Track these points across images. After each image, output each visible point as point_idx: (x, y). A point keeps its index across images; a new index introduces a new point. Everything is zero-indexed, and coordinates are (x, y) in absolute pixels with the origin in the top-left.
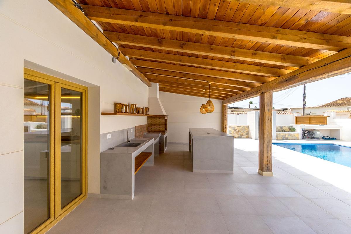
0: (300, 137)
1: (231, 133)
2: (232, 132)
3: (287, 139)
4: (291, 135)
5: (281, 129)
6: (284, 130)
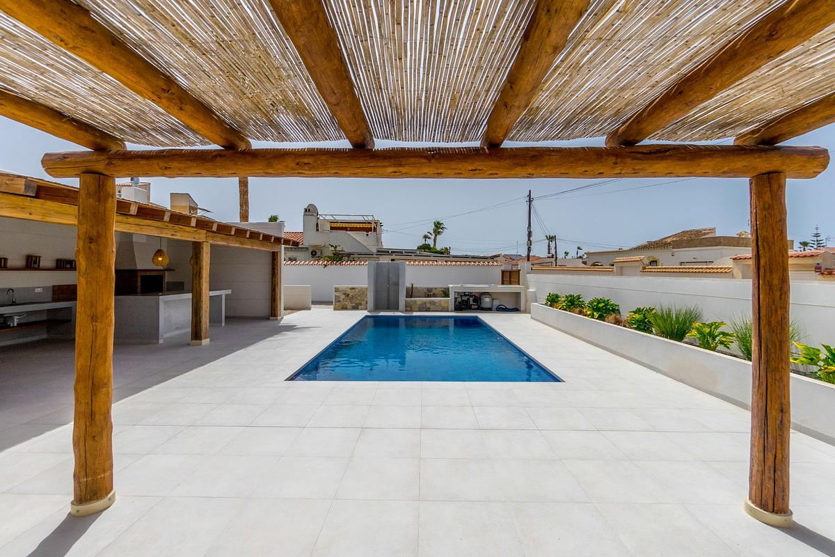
0: (452, 306)
1: (339, 301)
2: (341, 299)
3: (428, 310)
4: (434, 303)
5: (429, 293)
6: (434, 296)
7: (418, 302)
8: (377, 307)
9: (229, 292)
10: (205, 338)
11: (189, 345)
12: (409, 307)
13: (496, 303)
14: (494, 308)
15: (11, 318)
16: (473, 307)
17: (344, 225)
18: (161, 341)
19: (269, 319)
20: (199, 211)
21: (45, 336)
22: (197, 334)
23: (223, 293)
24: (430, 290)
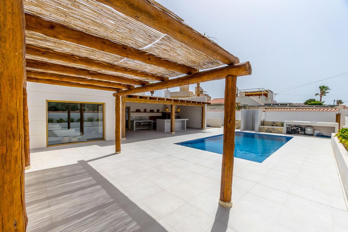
0: (284, 131)
4: (274, 129)
5: (273, 124)
6: (276, 126)
7: (265, 128)
8: (246, 128)
9: (188, 119)
10: (174, 132)
11: (170, 133)
12: (260, 130)
13: (316, 132)
14: (315, 134)
15: (141, 123)
16: (300, 133)
17: (251, 93)
18: (165, 132)
19: (201, 129)
20: (204, 92)
21: (148, 128)
22: (171, 131)
23: (186, 120)
24: (274, 123)
